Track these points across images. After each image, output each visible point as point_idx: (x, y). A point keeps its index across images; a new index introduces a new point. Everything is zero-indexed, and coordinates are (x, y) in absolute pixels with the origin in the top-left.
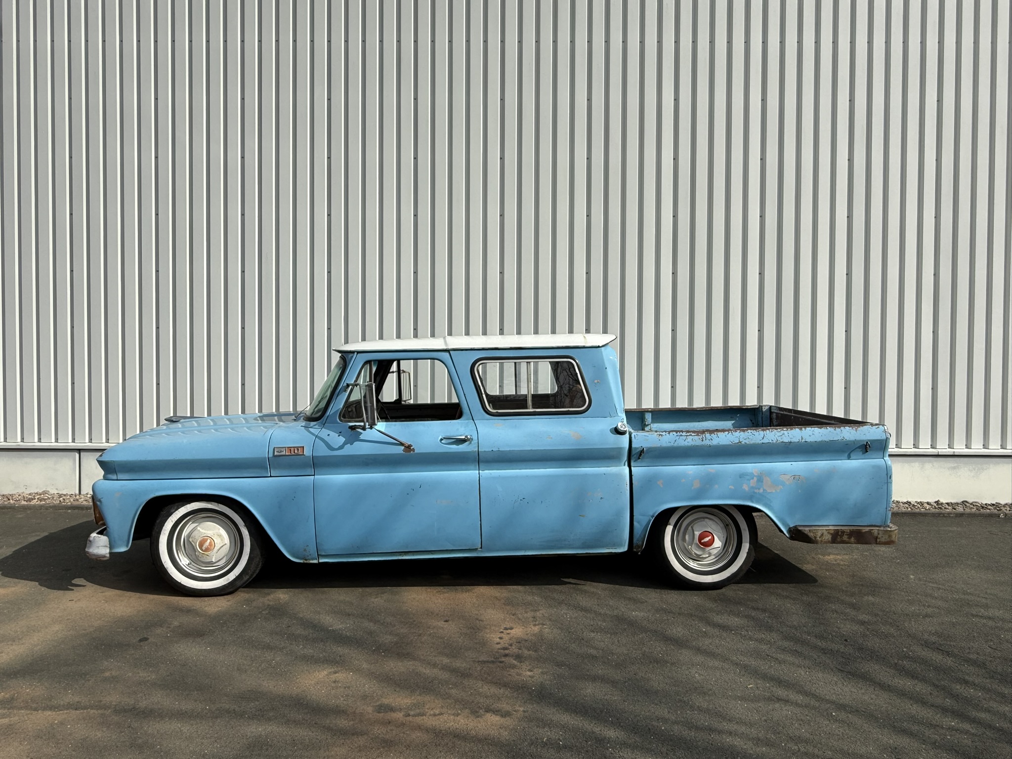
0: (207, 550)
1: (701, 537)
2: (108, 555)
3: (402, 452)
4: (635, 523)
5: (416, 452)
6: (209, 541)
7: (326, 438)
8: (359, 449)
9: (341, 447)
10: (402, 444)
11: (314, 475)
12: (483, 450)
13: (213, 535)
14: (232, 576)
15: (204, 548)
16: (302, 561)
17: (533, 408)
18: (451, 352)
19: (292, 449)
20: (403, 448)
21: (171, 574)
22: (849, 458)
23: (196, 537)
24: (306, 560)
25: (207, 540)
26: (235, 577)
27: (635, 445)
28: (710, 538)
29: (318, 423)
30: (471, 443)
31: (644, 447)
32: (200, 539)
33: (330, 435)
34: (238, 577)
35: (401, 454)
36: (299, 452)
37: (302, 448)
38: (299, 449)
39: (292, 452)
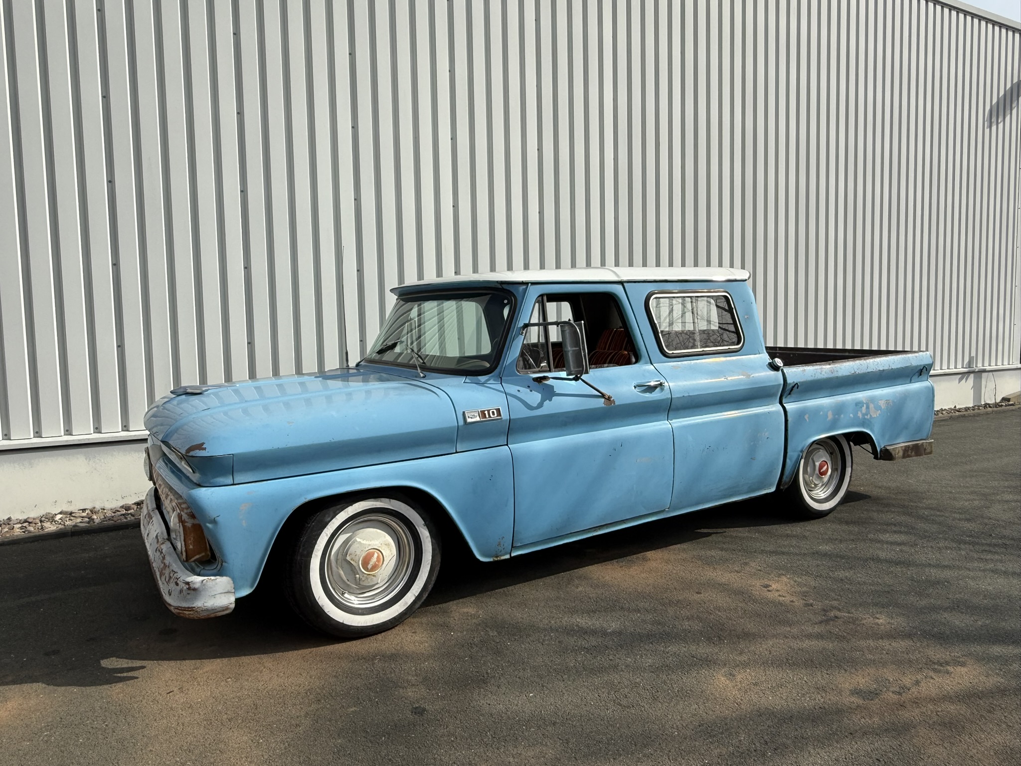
0: (375, 567)
1: (821, 467)
2: (233, 606)
3: (603, 405)
4: (788, 460)
5: (617, 404)
6: (376, 555)
7: (519, 395)
9: (540, 405)
10: (603, 396)
11: (507, 445)
12: (676, 397)
13: (380, 545)
14: (409, 598)
15: (370, 567)
16: (491, 560)
17: (701, 348)
18: (625, 284)
19: (486, 412)
20: (603, 400)
21: (328, 613)
22: (912, 382)
23: (358, 553)
24: (497, 557)
25: (373, 554)
26: (414, 598)
27: (789, 381)
28: (826, 467)
29: (491, 377)
30: (662, 390)
31: (796, 382)
32: (364, 554)
33: (519, 391)
34: (418, 598)
35: (602, 408)
36: (496, 415)
37: (498, 410)
38: (495, 411)
39: (487, 416)
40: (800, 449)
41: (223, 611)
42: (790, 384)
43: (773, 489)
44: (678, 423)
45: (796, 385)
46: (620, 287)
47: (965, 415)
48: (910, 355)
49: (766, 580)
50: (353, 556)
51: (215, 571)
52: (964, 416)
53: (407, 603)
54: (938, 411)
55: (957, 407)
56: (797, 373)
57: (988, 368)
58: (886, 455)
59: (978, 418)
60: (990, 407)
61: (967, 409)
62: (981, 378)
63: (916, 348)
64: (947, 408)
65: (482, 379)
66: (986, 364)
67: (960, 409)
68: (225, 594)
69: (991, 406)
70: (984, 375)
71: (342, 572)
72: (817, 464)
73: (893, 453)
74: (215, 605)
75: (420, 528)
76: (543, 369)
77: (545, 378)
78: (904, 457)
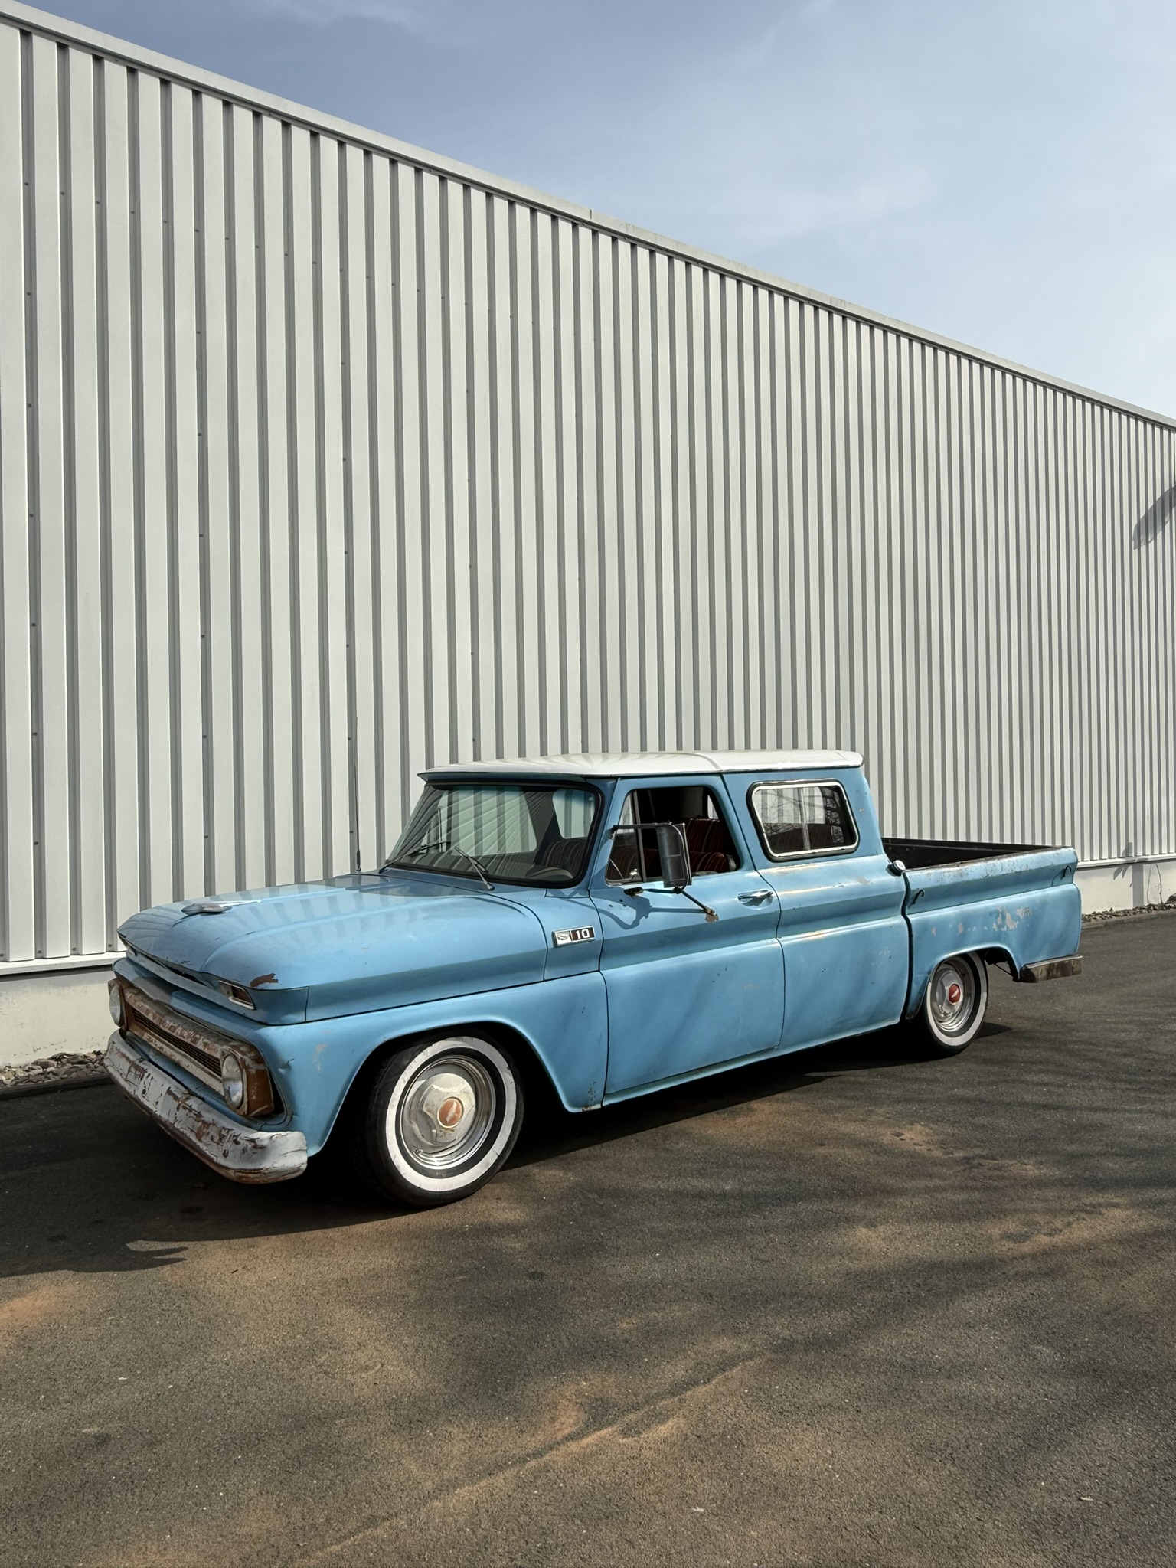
0: (454, 1120)
1: (951, 992)
2: (304, 1167)
3: (705, 922)
4: (913, 986)
5: (720, 919)
6: (455, 1105)
7: (612, 912)
8: (654, 923)
9: (636, 923)
10: (705, 910)
12: (785, 909)
13: (459, 1093)
14: (491, 1158)
15: (448, 1119)
16: (580, 1110)
17: (811, 849)
18: (724, 775)
19: (578, 932)
20: (705, 915)
21: (404, 1176)
22: (1052, 885)
23: (435, 1102)
24: (586, 1107)
25: (451, 1104)
26: (496, 1158)
27: (912, 888)
28: (957, 991)
29: (577, 889)
30: (770, 901)
31: (920, 888)
32: (442, 1104)
33: (611, 906)
34: (500, 1157)
35: (705, 924)
36: (588, 936)
37: (591, 930)
38: (587, 931)
39: (579, 937)
40: (927, 970)
41: (294, 1173)
42: (914, 891)
43: (897, 1021)
44: (788, 940)
45: (920, 893)
46: (718, 779)
47: (1123, 920)
48: (1051, 853)
49: (897, 1128)
50: (430, 1107)
51: (281, 1126)
52: (1122, 922)
53: (488, 1164)
54: (1090, 915)
55: (1115, 910)
56: (922, 877)
57: (1150, 857)
58: (1026, 976)
59: (1139, 925)
60: (1155, 909)
61: (1126, 912)
62: (1142, 870)
63: (1058, 843)
64: (1101, 912)
65: (567, 892)
66: (1148, 852)
67: (1117, 912)
68: (298, 1153)
69: (1157, 908)
70: (1145, 866)
71: (416, 1127)
72: (947, 988)
73: (1035, 973)
74: (286, 1165)
75: (505, 1074)
76: (635, 879)
77: (639, 890)
78: (1048, 977)
